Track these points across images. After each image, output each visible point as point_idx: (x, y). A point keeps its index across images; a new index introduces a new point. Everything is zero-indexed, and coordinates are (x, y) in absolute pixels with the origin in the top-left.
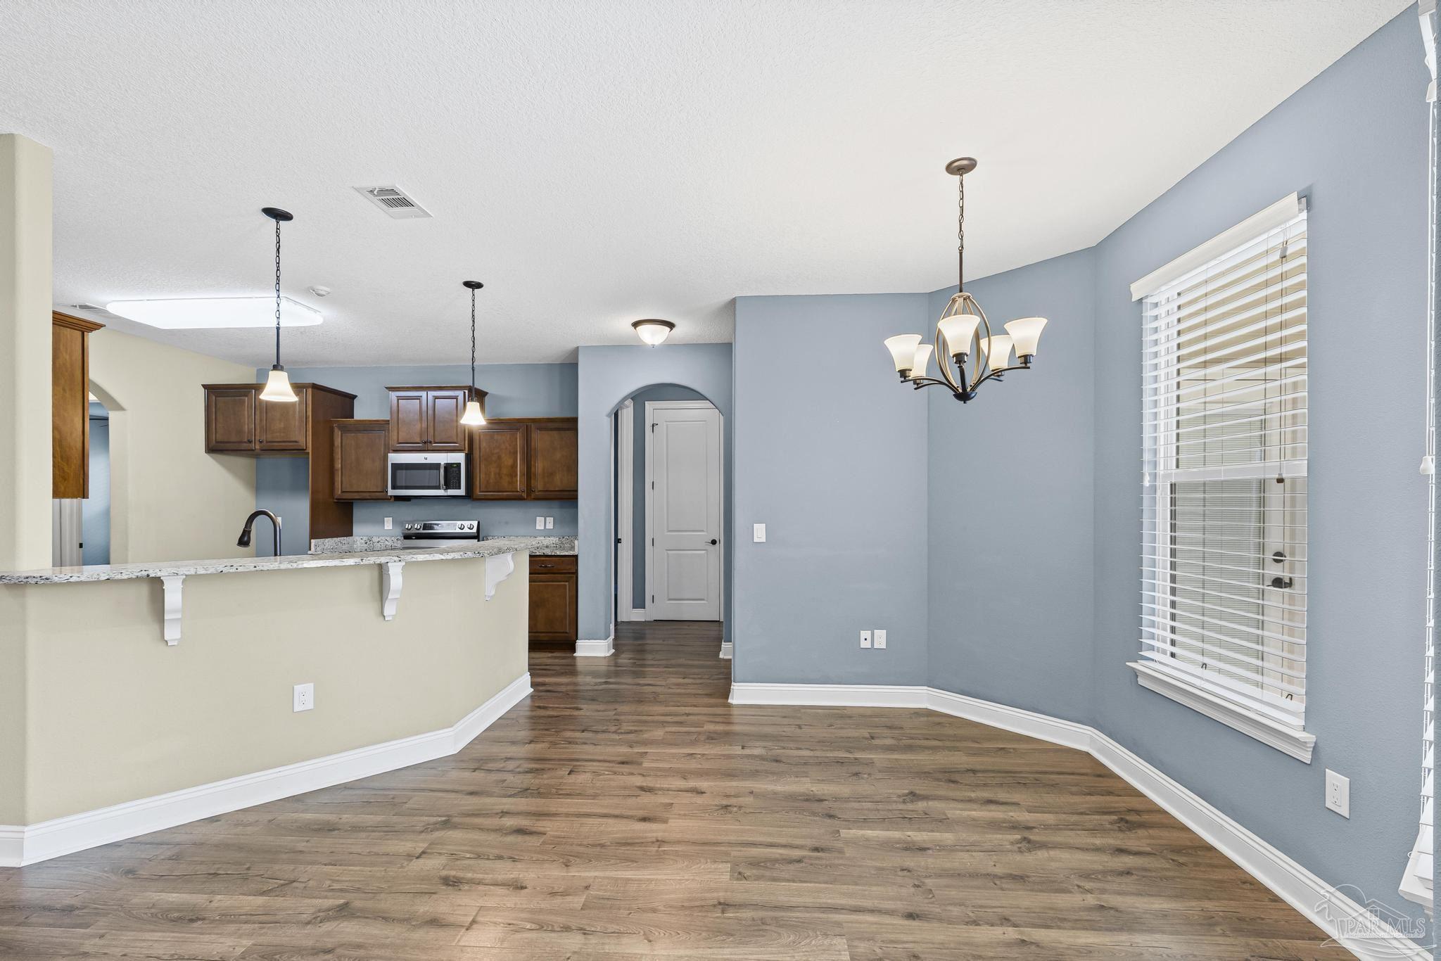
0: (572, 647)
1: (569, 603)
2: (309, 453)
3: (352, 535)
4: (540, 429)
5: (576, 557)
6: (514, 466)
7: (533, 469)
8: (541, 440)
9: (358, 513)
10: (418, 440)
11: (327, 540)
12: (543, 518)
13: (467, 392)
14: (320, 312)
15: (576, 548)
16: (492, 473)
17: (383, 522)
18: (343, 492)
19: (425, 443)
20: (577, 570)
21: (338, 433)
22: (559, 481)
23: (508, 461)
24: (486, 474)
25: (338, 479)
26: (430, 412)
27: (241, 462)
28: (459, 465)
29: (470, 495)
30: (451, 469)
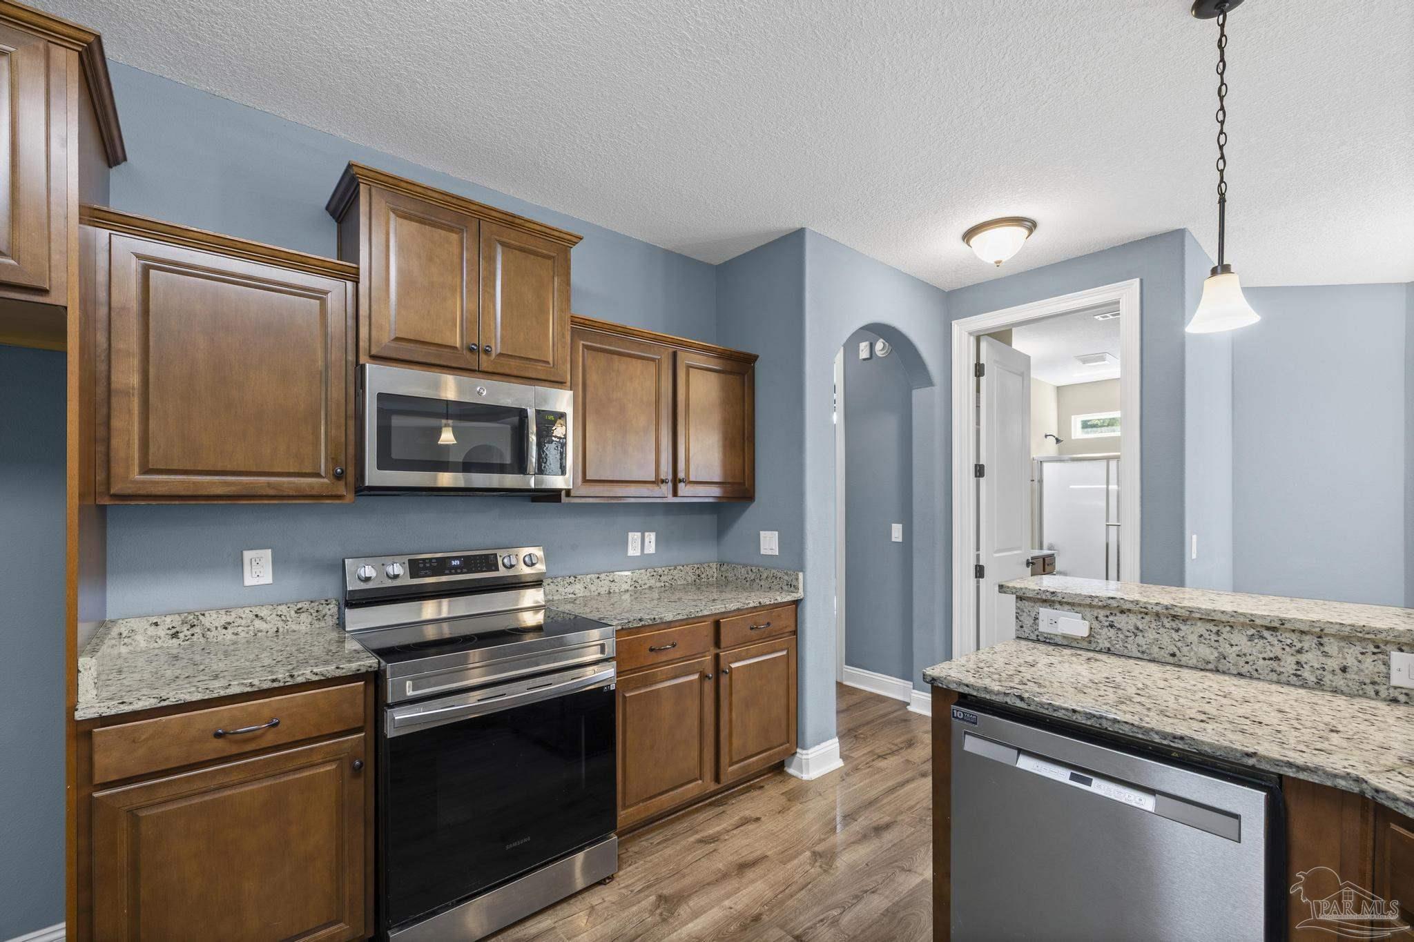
10: (454, 341)
12: (639, 534)
19: (473, 350)
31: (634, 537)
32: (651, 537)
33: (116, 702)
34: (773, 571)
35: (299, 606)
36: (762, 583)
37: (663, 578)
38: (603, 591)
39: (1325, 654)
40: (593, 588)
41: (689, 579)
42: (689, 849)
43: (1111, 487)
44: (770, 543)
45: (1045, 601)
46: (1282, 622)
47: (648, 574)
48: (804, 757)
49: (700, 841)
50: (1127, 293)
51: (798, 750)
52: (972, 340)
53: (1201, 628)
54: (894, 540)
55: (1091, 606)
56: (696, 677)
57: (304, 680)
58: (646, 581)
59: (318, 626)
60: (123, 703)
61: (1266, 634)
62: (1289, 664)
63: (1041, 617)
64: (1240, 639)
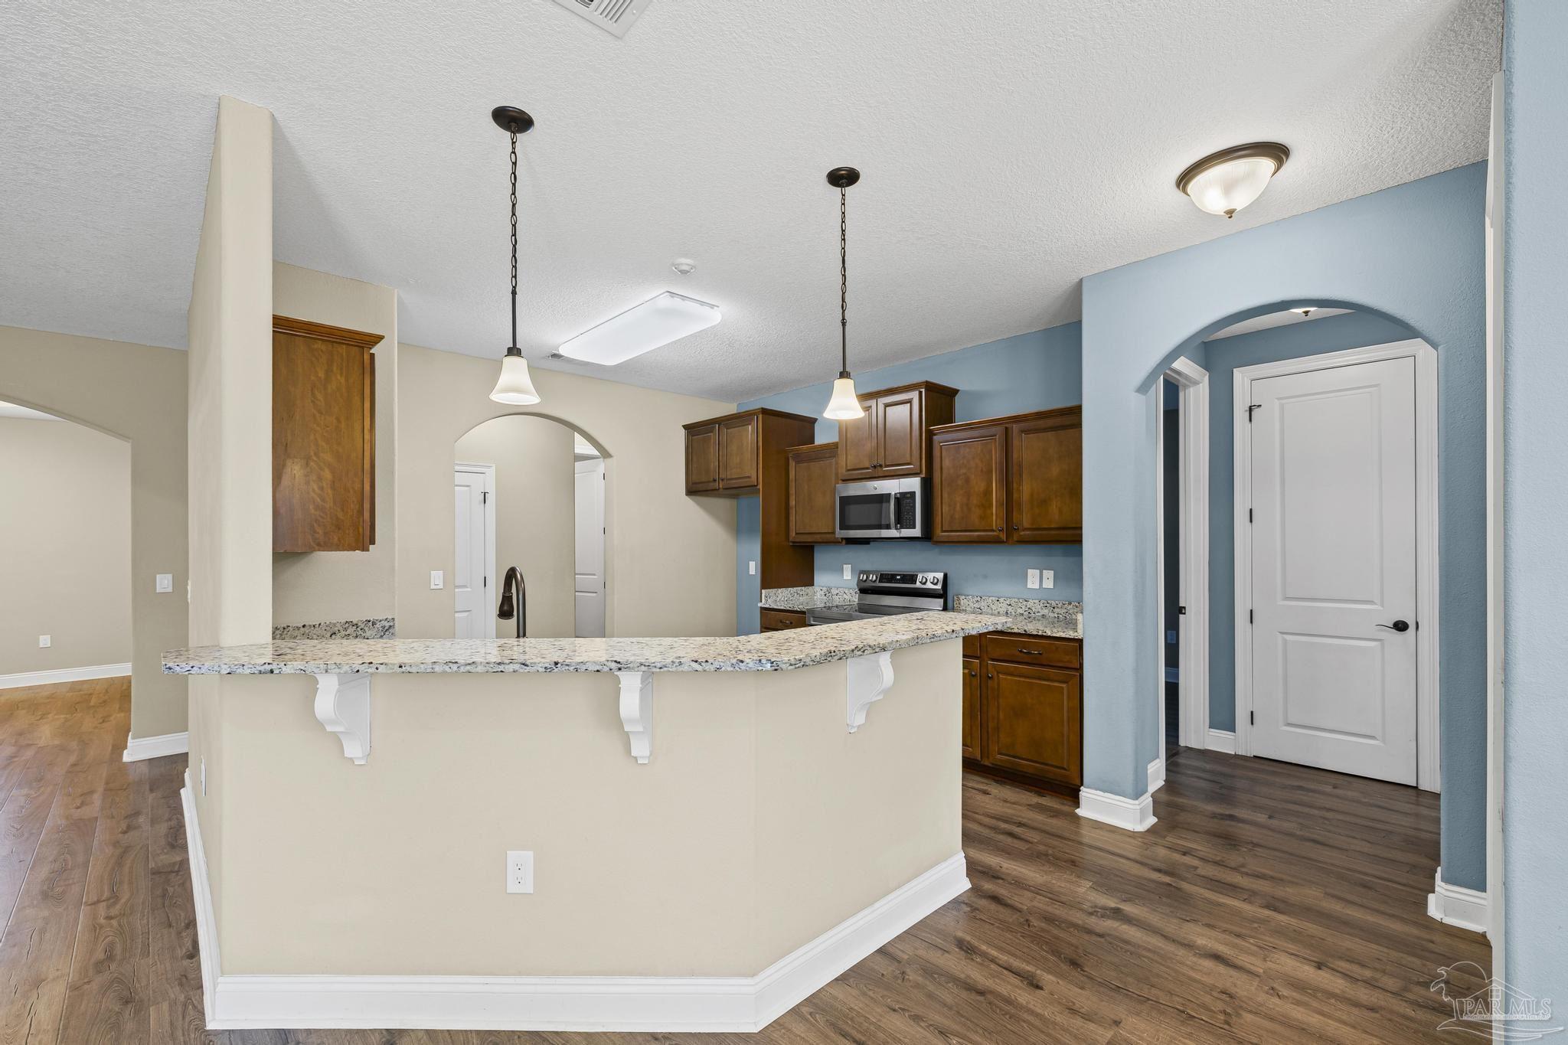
0: (1072, 794)
1: (1069, 718)
2: (759, 489)
3: (813, 585)
4: (1027, 431)
5: (1080, 641)
6: (988, 492)
7: (1015, 496)
8: (1027, 449)
9: (821, 558)
10: (867, 465)
11: (780, 590)
12: (1038, 571)
13: (923, 390)
14: (718, 307)
15: (1080, 626)
16: (958, 505)
17: (842, 570)
18: (796, 534)
19: (875, 467)
20: (1081, 665)
21: (792, 464)
22: (1055, 514)
23: (979, 485)
24: (950, 506)
25: (792, 518)
26: (881, 425)
27: (721, 504)
28: (913, 494)
29: (928, 536)
30: (904, 500)
31: (1033, 575)
32: (1049, 575)
40: (994, 607)
47: (1042, 605)
58: (1040, 610)
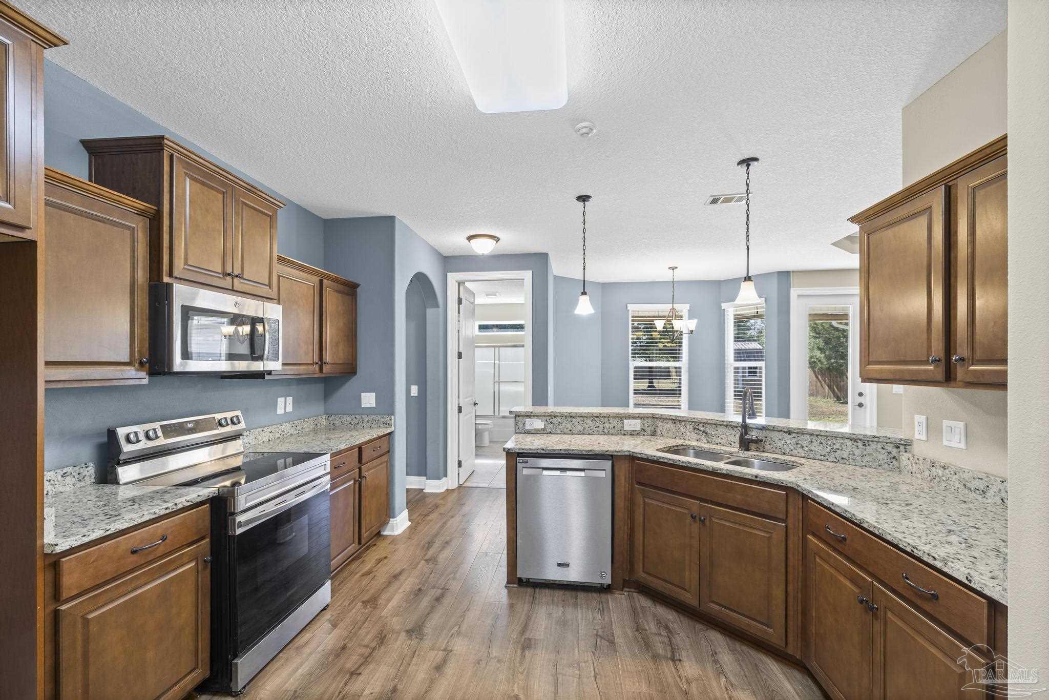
4: (329, 288)
7: (324, 336)
8: (330, 302)
10: (219, 269)
12: (283, 399)
19: (229, 275)
24: (285, 338)
28: (277, 323)
31: (281, 400)
32: (290, 400)
33: (80, 536)
34: (373, 416)
35: (65, 470)
36: (364, 424)
37: (298, 428)
38: (265, 439)
39: (610, 423)
41: (311, 427)
42: (359, 580)
43: (496, 362)
44: (369, 400)
45: (528, 416)
46: (600, 414)
47: (290, 426)
48: (395, 522)
49: (363, 575)
50: (527, 275)
51: (391, 520)
52: (457, 284)
53: (579, 419)
54: (412, 395)
55: (544, 416)
56: (352, 482)
57: (182, 507)
58: (289, 431)
59: (79, 486)
60: (84, 536)
61: (596, 419)
62: (601, 429)
63: (526, 423)
64: (589, 421)
